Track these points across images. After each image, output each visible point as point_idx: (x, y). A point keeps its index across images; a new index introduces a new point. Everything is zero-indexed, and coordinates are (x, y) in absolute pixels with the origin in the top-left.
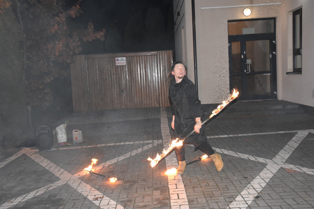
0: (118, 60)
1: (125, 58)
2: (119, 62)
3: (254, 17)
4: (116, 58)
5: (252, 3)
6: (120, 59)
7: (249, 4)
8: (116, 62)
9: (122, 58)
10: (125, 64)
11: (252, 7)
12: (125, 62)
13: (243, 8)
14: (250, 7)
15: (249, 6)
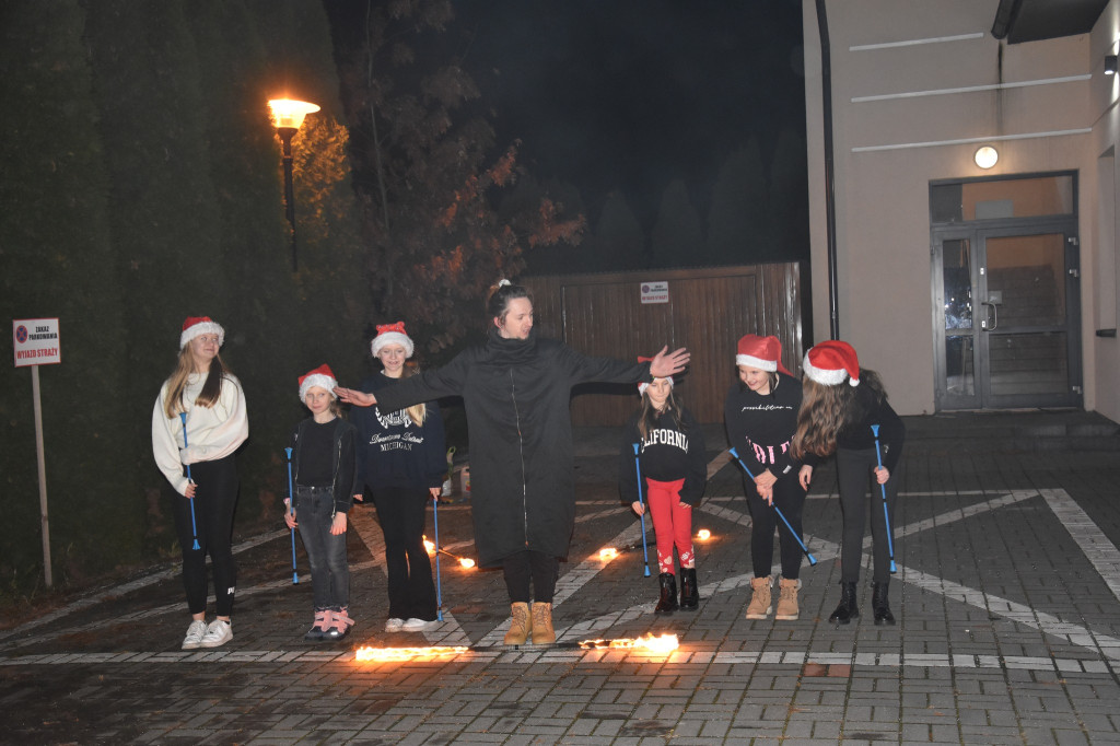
0: (646, 289)
1: (665, 285)
2: (650, 294)
3: (1007, 169)
4: (642, 285)
5: (1000, 131)
6: (652, 285)
7: (992, 135)
8: (643, 295)
9: (658, 284)
10: (666, 300)
11: (1001, 142)
12: (666, 293)
13: (976, 146)
14: (993, 144)
15: (992, 141)
